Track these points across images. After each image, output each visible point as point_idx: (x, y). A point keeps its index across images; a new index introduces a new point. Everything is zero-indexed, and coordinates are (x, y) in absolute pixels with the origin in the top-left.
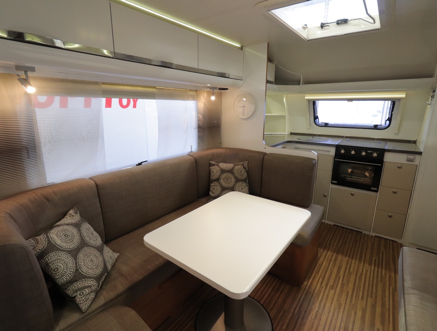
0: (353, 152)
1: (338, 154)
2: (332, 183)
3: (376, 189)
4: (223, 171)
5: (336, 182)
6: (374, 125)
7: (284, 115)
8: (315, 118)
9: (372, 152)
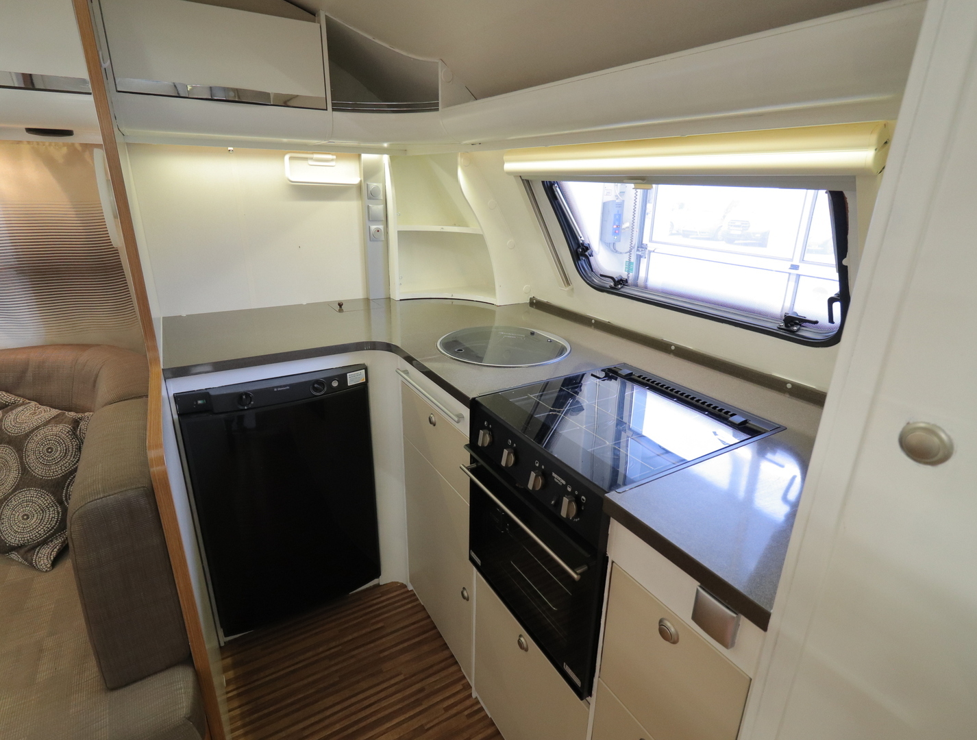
0: (504, 458)
2: (472, 560)
5: (479, 563)
6: (785, 316)
7: (481, 233)
8: (577, 252)
9: (564, 487)
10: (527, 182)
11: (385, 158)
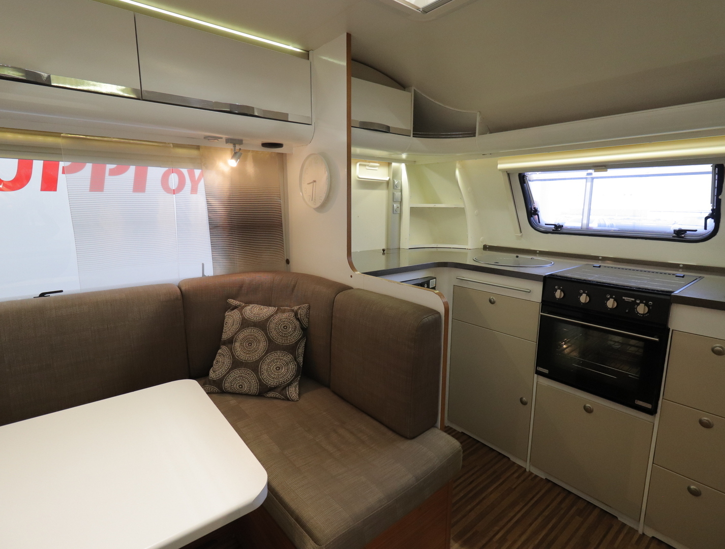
0: (584, 298)
1: (548, 303)
2: (538, 373)
3: (649, 406)
5: (546, 371)
6: (675, 231)
7: (462, 206)
8: (531, 212)
9: (635, 301)
10: (509, 173)
11: (403, 166)
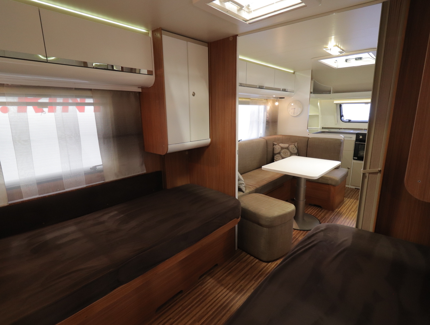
1: (357, 139)
2: (354, 159)
4: (282, 148)
5: (357, 158)
8: (341, 116)
10: (337, 104)
